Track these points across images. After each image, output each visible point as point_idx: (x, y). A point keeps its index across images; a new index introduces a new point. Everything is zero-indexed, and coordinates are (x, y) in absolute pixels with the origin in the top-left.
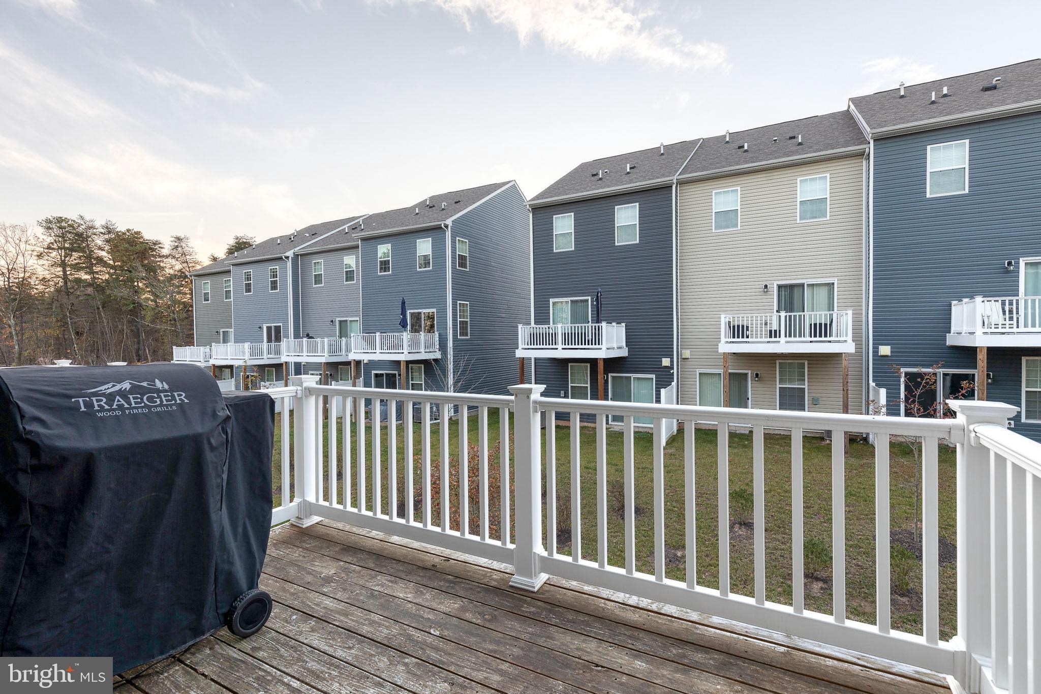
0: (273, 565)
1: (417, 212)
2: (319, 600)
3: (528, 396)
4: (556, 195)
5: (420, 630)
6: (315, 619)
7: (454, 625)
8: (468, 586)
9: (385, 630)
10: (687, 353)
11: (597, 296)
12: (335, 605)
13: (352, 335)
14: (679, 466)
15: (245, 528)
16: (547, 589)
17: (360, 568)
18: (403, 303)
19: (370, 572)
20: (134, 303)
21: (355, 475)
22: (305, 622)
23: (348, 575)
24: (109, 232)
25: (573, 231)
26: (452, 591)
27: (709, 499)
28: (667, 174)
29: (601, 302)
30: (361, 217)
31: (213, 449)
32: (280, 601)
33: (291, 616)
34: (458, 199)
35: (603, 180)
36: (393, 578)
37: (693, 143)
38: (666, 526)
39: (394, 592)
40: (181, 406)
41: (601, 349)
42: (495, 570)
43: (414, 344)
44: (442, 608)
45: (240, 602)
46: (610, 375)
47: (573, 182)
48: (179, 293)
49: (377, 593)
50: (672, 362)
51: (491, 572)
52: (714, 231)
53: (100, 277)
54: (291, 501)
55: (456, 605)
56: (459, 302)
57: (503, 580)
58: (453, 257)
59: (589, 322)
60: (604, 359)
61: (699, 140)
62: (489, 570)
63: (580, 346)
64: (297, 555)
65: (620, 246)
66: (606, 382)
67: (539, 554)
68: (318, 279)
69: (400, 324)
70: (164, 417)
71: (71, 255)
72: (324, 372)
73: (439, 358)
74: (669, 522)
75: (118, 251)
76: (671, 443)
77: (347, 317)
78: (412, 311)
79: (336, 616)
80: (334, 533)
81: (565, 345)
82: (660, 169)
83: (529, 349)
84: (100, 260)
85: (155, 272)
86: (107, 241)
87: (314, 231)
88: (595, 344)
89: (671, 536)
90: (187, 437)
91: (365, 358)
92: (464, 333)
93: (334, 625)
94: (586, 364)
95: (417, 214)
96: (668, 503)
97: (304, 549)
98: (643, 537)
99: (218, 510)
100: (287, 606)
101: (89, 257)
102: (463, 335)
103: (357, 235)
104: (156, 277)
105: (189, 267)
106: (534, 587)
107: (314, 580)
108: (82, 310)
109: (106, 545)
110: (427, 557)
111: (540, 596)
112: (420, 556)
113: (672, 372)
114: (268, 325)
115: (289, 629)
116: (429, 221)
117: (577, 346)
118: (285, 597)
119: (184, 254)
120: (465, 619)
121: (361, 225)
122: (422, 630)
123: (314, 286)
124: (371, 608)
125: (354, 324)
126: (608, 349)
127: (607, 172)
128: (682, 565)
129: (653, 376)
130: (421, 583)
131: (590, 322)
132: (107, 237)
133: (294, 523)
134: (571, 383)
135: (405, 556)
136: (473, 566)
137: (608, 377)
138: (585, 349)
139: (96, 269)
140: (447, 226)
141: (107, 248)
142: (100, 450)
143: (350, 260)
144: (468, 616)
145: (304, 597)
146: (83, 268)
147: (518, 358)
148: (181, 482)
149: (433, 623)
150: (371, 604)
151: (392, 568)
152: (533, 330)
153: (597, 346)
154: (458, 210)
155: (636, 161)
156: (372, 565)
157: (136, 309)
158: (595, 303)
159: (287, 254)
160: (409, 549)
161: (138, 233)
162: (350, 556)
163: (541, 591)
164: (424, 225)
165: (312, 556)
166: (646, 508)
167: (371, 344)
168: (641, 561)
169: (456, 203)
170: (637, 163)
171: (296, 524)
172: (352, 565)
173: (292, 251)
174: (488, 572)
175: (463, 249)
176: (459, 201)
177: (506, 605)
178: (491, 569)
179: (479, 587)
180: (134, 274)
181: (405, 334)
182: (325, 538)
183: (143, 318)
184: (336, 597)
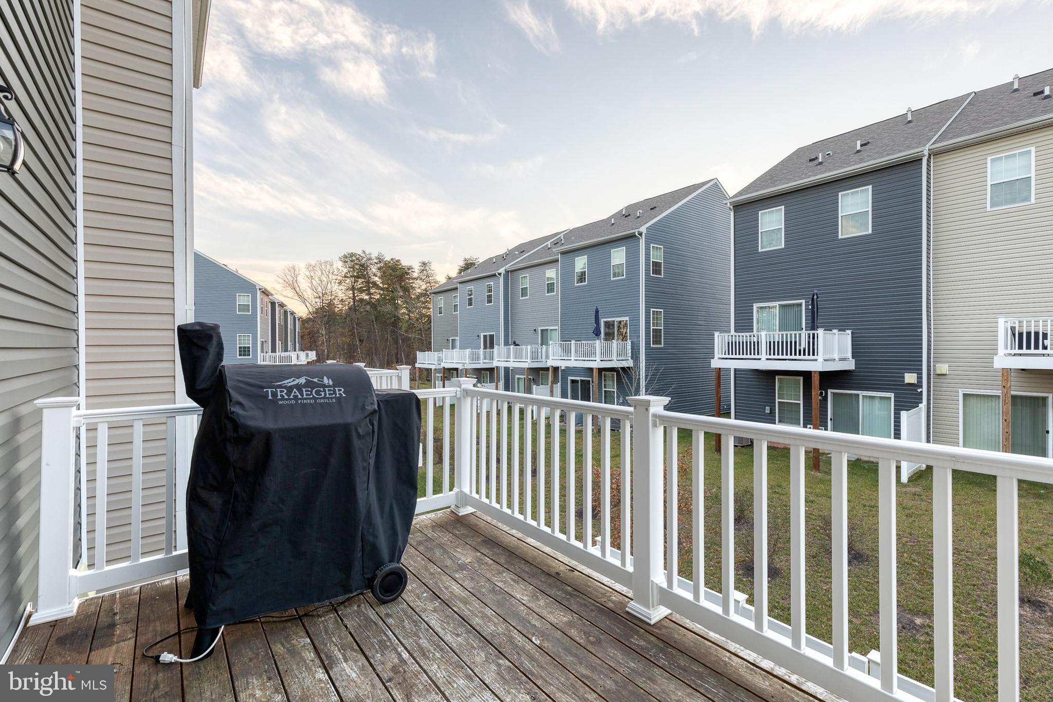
0: (425, 544)
1: (613, 222)
2: (450, 584)
3: (647, 409)
4: (762, 188)
5: (523, 634)
6: (439, 600)
7: (557, 638)
8: (583, 601)
9: (493, 626)
10: (943, 368)
11: (813, 299)
12: (460, 592)
13: (551, 343)
14: (926, 511)
15: (391, 508)
16: (666, 624)
17: (492, 562)
18: (597, 312)
19: (499, 567)
20: (395, 317)
21: (549, 474)
22: (432, 601)
23: (480, 566)
24: (380, 262)
25: (783, 227)
26: (566, 603)
27: (971, 560)
28: (915, 145)
29: (817, 305)
30: (561, 232)
31: (360, 437)
32: (419, 577)
33: (423, 593)
34: (653, 206)
35: (824, 164)
36: (516, 578)
37: (958, 101)
38: (900, 583)
39: (513, 591)
40: (339, 399)
41: (816, 360)
42: (616, 591)
43: (607, 352)
44: (551, 618)
45: (381, 571)
46: (830, 391)
47: (785, 171)
48: (424, 308)
49: (498, 588)
50: (920, 378)
51: (611, 592)
52: (989, 209)
53: (374, 297)
54: (451, 490)
55: (565, 619)
56: (652, 310)
57: (621, 603)
58: (647, 264)
59: (802, 329)
60: (820, 372)
61: (969, 95)
62: (610, 590)
63: (789, 357)
64: (446, 539)
65: (845, 239)
66: (825, 399)
67: (657, 584)
68: (524, 292)
69: (593, 332)
70: (325, 407)
71: (358, 281)
72: (527, 377)
73: (631, 366)
74: (905, 579)
75: (385, 276)
76: (915, 480)
77: (548, 326)
78: (605, 320)
79: (457, 602)
80: (482, 524)
81: (770, 354)
82: (904, 141)
83: (726, 359)
84: (375, 284)
85: (409, 292)
86: (379, 269)
87: (522, 249)
88: (809, 355)
89: (906, 596)
90: (339, 425)
91: (563, 365)
92: (658, 341)
93: (453, 610)
94: (798, 378)
95: (613, 224)
96: (905, 555)
97: (454, 535)
98: (865, 590)
99: (364, 489)
100: (423, 583)
101: (368, 282)
102: (656, 344)
103: (557, 249)
104: (409, 295)
105: (431, 287)
106: (650, 619)
107: (451, 565)
108: (364, 323)
109: (281, 505)
110: (554, 564)
111: (655, 630)
112: (548, 561)
113: (919, 390)
114: (485, 334)
115: (418, 604)
116: (623, 231)
117: (784, 357)
118: (425, 575)
119: (428, 276)
120: (569, 635)
121: (562, 240)
122: (525, 636)
123: (521, 298)
124: (488, 602)
125: (554, 333)
126: (825, 360)
127: (829, 154)
128: (921, 636)
129: (892, 395)
130: (541, 588)
131: (804, 329)
132: (379, 265)
133: (453, 510)
134: (778, 399)
135: (535, 558)
136: (595, 582)
137: (826, 394)
138: (795, 360)
139: (372, 291)
140: (641, 234)
141: (379, 274)
142: (275, 431)
143: (551, 273)
144: (573, 632)
145: (438, 579)
146: (364, 291)
147: (713, 369)
148: (334, 461)
149: (537, 631)
150: (489, 598)
151: (519, 567)
152: (732, 339)
153: (811, 357)
154: (653, 216)
155: (871, 136)
156: (502, 561)
157: (397, 320)
158: (810, 307)
159: (500, 271)
160: (540, 552)
161: (398, 261)
162: (488, 548)
163: (659, 625)
164: (619, 235)
165: (457, 543)
166: (872, 555)
167: (567, 351)
168: (860, 618)
169: (652, 209)
170: (872, 138)
171: (455, 511)
172: (486, 558)
173: (504, 268)
174: (608, 591)
175: (658, 256)
176: (655, 207)
177: (616, 631)
178: (612, 589)
179: (595, 606)
180: (396, 294)
181: (598, 342)
182: (474, 528)
183: (400, 329)
184: (464, 585)
